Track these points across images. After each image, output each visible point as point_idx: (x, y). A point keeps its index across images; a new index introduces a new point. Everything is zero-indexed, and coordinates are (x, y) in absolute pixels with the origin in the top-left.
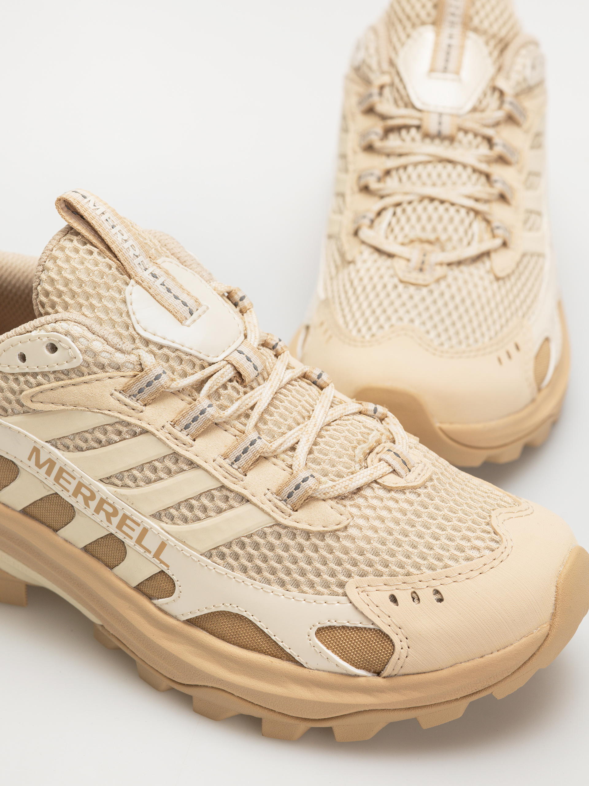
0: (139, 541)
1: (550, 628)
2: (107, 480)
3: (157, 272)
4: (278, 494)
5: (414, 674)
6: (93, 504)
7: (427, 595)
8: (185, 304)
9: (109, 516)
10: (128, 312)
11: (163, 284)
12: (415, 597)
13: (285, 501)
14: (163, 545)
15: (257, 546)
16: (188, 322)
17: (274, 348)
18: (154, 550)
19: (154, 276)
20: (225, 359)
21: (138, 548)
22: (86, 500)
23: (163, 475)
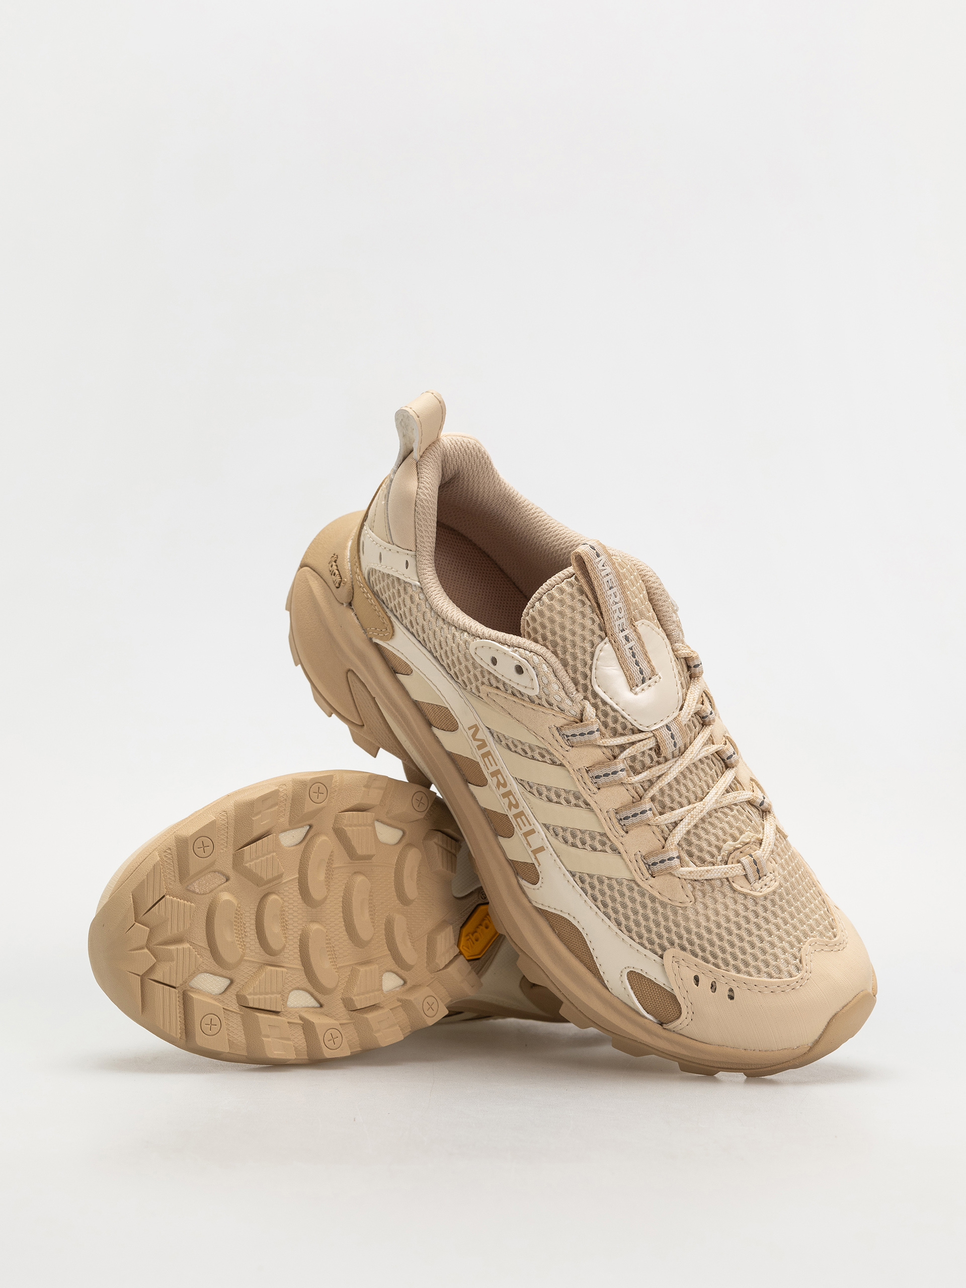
0: (526, 834)
1: (809, 1050)
2: (521, 782)
3: (632, 636)
4: (644, 858)
5: (688, 1037)
6: (503, 790)
7: (722, 990)
8: (641, 672)
9: (510, 805)
10: (591, 665)
11: (631, 649)
12: (713, 987)
13: (649, 865)
14: (541, 849)
15: (611, 888)
16: (638, 689)
17: (703, 718)
18: (534, 847)
19: (627, 638)
20: (654, 732)
21: (523, 838)
22: (499, 784)
23: (563, 802)
